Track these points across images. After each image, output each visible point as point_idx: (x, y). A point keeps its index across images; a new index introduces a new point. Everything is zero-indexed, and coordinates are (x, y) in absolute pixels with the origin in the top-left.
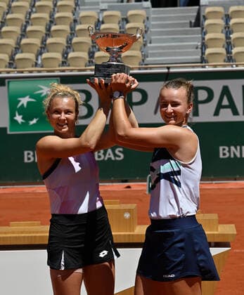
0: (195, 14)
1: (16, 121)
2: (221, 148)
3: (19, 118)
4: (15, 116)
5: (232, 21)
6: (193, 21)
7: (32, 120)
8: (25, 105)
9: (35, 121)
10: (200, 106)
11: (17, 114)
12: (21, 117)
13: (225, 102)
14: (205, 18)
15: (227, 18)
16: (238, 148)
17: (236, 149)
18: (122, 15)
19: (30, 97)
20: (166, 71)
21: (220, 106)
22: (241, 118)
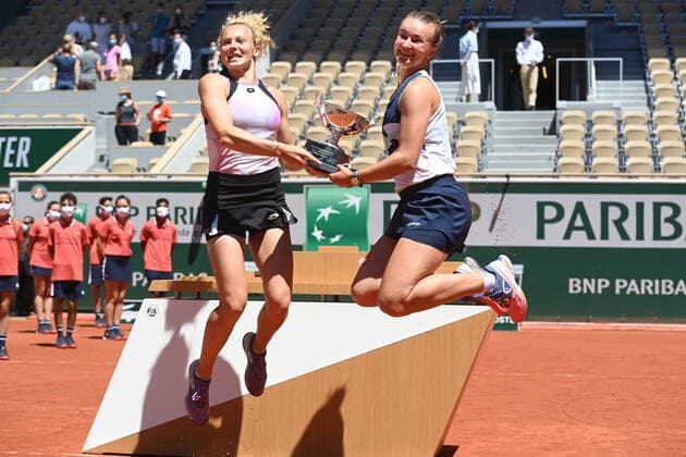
0: (551, 120)
1: (314, 238)
2: (571, 281)
3: (318, 234)
4: (313, 231)
5: (595, 128)
6: (548, 128)
7: (334, 236)
8: (326, 218)
9: (337, 238)
10: (547, 226)
11: (316, 228)
12: (321, 232)
13: (579, 222)
14: (561, 123)
15: (590, 124)
16: (593, 281)
17: (590, 282)
18: (458, 116)
19: (334, 208)
20: (505, 180)
21: (571, 228)
22: (598, 243)
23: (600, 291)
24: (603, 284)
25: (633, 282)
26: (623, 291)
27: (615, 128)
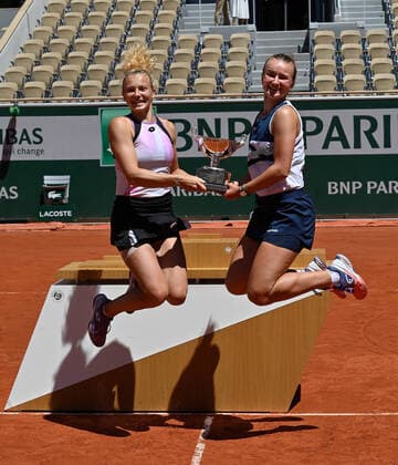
0: (304, 38)
1: (109, 153)
2: (330, 184)
4: (108, 147)
5: (344, 47)
6: (302, 46)
10: (308, 138)
13: (335, 134)
14: (314, 43)
15: (339, 43)
16: (348, 183)
17: (346, 184)
18: (225, 38)
21: (329, 138)
22: (352, 151)
23: (354, 192)
24: (356, 186)
25: (382, 183)
26: (374, 191)
27: (360, 46)
